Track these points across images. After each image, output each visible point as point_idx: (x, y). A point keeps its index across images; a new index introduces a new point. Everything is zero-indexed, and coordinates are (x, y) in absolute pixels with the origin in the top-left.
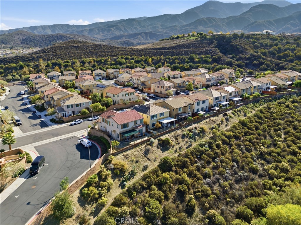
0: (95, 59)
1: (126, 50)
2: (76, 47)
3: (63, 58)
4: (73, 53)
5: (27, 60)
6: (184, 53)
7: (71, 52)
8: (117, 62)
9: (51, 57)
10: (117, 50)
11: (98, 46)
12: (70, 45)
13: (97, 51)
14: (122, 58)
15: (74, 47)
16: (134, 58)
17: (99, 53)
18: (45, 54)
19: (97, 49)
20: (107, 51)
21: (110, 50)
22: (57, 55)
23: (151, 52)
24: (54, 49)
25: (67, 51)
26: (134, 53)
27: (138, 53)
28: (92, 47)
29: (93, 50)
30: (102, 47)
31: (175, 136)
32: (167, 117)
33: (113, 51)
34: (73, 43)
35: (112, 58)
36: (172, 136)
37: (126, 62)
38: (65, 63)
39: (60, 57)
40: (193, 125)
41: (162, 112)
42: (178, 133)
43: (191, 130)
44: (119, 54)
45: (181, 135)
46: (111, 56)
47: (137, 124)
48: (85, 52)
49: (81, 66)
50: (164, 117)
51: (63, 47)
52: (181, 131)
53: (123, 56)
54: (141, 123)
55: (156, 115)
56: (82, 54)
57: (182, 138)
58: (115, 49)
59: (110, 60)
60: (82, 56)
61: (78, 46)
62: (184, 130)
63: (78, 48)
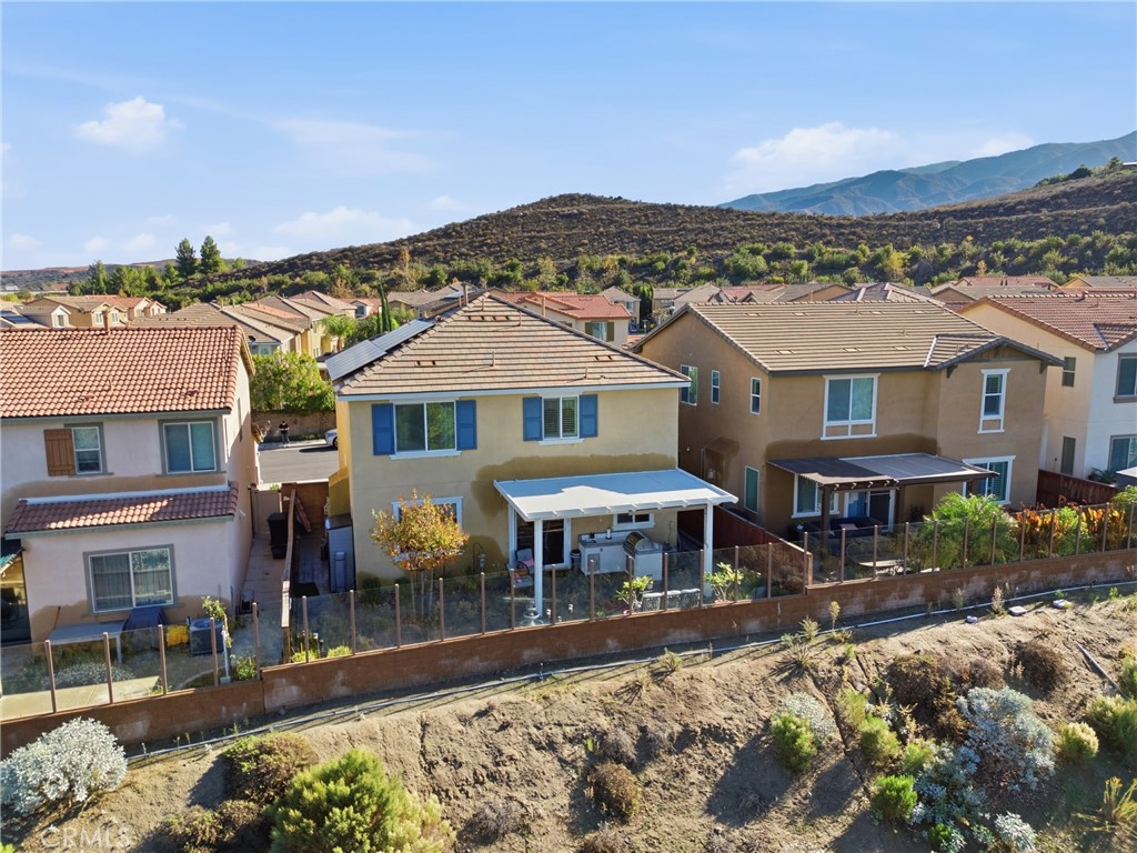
0: (632, 258)
1: (783, 224)
2: (569, 216)
3: (502, 256)
4: (548, 238)
5: (373, 263)
6: (1102, 221)
7: (543, 234)
8: (727, 267)
9: (464, 250)
10: (743, 224)
11: (661, 213)
12: (551, 209)
13: (653, 228)
14: (755, 252)
15: (563, 216)
16: (816, 255)
17: (655, 236)
18: (444, 241)
19: (655, 223)
20: (693, 230)
21: (707, 226)
22: (486, 245)
23: (911, 227)
24: (484, 224)
25: (529, 232)
26: (824, 236)
27: (842, 234)
28: (637, 217)
29: (637, 226)
30: (679, 214)
31: (606, 751)
32: (631, 456)
33: (722, 228)
34: (566, 205)
35: (705, 254)
36: (556, 730)
37: (772, 270)
38: (501, 272)
39: (494, 253)
40: (1011, 613)
41: (565, 383)
42: (692, 699)
43: (940, 686)
44: (745, 239)
45: (732, 741)
46: (706, 247)
47: (105, 473)
48: (602, 233)
49: (561, 282)
50: (601, 458)
51: (522, 217)
52: (764, 679)
53: (760, 246)
54: (171, 469)
55: (467, 407)
56: (586, 241)
57: (710, 809)
58: (732, 220)
59: (697, 260)
60: (581, 249)
61: (581, 213)
62: (821, 674)
63: (578, 222)
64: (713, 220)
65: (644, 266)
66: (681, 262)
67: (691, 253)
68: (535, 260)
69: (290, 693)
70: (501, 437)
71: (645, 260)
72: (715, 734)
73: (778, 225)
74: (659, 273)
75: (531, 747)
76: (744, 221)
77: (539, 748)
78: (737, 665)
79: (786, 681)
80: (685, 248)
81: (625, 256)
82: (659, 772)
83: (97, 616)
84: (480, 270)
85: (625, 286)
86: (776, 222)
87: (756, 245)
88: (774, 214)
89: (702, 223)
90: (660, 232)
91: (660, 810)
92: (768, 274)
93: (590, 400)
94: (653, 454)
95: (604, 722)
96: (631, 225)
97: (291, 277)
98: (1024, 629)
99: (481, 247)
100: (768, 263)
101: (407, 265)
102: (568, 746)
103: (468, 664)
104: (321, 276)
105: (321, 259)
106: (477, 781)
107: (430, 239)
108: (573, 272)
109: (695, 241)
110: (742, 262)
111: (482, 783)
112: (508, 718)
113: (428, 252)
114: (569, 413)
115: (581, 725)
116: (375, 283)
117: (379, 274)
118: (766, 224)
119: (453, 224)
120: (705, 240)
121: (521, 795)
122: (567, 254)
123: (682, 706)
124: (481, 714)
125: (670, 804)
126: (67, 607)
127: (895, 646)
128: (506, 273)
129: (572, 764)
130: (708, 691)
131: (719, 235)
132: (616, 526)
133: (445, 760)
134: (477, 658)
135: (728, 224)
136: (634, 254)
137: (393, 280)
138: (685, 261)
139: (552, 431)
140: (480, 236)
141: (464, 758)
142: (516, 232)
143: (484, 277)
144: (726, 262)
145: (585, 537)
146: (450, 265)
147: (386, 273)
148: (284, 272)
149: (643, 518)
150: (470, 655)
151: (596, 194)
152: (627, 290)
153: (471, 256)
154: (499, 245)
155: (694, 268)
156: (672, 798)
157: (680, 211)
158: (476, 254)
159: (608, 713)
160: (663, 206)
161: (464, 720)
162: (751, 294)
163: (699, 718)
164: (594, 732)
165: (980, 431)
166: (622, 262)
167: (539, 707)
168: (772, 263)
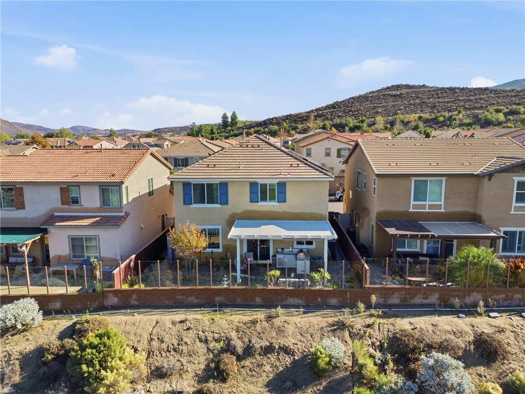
0: (426, 116)
1: (518, 95)
2: (395, 95)
3: (358, 116)
4: (382, 107)
5: (299, 121)
7: (380, 105)
8: (480, 119)
9: (340, 114)
10: (493, 96)
11: (446, 92)
12: (386, 93)
13: (440, 100)
14: (498, 111)
15: (391, 96)
17: (441, 104)
18: (332, 110)
19: (441, 97)
20: (463, 100)
21: (472, 98)
22: (351, 111)
24: (352, 101)
25: (374, 104)
28: (432, 94)
29: (431, 100)
30: (456, 92)
31: (229, 348)
32: (303, 213)
33: (480, 99)
34: (394, 90)
35: (468, 112)
36: (211, 335)
37: (508, 121)
38: (356, 124)
39: (354, 115)
40: (489, 316)
41: (269, 177)
42: (280, 331)
43: (415, 348)
44: (493, 104)
45: (293, 355)
46: (469, 109)
47: (81, 205)
48: (411, 103)
49: (386, 128)
50: (287, 213)
51: (371, 97)
52: (322, 328)
53: (502, 107)
54: (104, 205)
55: (224, 185)
56: (402, 108)
57: (268, 385)
58: (487, 94)
59: (463, 116)
60: (399, 112)
61: (402, 94)
62: (355, 331)
63: (400, 98)
64: (476, 94)
65: (432, 119)
66: (454, 117)
67: (460, 112)
68: (374, 117)
69: (114, 300)
70: (239, 200)
71: (433, 116)
72: (286, 350)
73: (515, 96)
74: (440, 123)
75: (197, 340)
76: (494, 94)
77: (201, 341)
78: (312, 319)
79: (334, 331)
80: (457, 110)
81: (422, 115)
82: (251, 363)
83: (73, 261)
84: (346, 123)
85: (419, 130)
86: (514, 94)
87: (499, 107)
88: (513, 90)
89: (469, 96)
90: (444, 102)
91: (243, 380)
92: (505, 123)
93: (282, 185)
94: (315, 213)
95: (234, 335)
96: (428, 99)
97: (264, 128)
98: (491, 325)
99: (349, 112)
100: (506, 117)
101: (312, 122)
102: (214, 343)
103: (190, 299)
104: (276, 127)
105: (277, 120)
106: (168, 350)
107: (325, 109)
108: (392, 124)
109: (463, 106)
110: (489, 116)
111: (170, 352)
112: (192, 326)
113: (324, 115)
114: (272, 190)
115: (223, 334)
116: (298, 130)
117: (300, 126)
118: (508, 96)
119: (337, 102)
120: (470, 105)
121: (184, 361)
122: (391, 114)
123: (274, 334)
124: (182, 322)
125: (250, 378)
126: (62, 256)
127: (404, 324)
128: (359, 124)
129: (212, 351)
130: (290, 329)
131: (478, 103)
132: (296, 246)
133: (158, 339)
134: (194, 297)
135: (485, 96)
136: (428, 114)
137: (306, 129)
138: (455, 117)
139: (264, 199)
140: (349, 107)
141: (166, 339)
142: (367, 105)
143: (347, 126)
144: (480, 116)
145: (279, 250)
146: (332, 121)
147: (303, 126)
148: (261, 126)
149: (310, 243)
150: (191, 296)
151: (411, 84)
152: (420, 133)
153: (343, 117)
154: (357, 111)
155: (460, 120)
156: (252, 376)
157: (457, 91)
158: (346, 116)
159: (237, 331)
160: (447, 88)
161: (174, 323)
162: (473, 134)
163: (280, 341)
164: (227, 338)
165: (512, 212)
166: (420, 118)
167: (208, 323)
168: (508, 117)
